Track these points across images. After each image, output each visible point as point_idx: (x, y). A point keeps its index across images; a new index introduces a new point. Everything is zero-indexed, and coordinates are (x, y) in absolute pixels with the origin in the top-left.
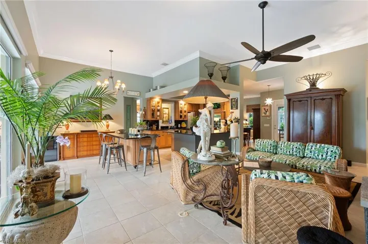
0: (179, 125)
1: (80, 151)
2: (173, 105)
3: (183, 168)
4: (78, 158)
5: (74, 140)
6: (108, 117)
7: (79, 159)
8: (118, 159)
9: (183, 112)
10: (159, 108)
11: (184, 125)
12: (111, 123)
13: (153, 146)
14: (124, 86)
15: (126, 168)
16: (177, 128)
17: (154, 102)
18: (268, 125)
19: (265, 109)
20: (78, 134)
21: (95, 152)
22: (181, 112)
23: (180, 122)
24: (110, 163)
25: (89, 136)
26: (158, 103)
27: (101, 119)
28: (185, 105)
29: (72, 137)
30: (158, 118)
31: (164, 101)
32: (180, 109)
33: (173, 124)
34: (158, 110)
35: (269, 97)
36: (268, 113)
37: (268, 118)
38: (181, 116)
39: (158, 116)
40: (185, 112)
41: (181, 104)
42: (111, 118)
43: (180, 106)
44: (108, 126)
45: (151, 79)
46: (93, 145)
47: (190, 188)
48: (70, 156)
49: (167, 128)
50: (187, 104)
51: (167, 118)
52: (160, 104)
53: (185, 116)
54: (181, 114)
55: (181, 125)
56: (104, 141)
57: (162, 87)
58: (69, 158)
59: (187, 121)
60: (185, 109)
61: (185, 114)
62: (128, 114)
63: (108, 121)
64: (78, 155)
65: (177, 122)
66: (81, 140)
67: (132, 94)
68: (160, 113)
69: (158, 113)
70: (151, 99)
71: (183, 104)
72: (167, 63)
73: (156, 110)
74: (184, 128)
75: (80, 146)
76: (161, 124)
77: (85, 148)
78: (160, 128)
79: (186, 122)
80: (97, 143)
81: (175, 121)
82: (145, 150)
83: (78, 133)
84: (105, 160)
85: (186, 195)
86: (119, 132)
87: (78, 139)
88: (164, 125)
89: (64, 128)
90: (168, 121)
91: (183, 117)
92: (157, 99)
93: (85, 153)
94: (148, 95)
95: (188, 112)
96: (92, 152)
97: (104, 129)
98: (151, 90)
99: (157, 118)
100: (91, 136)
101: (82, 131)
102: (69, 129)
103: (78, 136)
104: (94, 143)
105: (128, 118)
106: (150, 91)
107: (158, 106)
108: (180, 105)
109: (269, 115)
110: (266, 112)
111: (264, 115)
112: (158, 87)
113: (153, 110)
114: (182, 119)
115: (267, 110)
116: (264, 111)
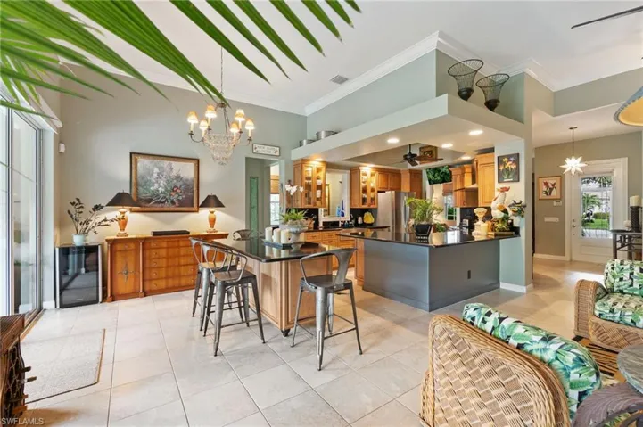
0: (360, 218)
1: (151, 280)
2: (346, 176)
4: (145, 296)
5: (137, 253)
6: (212, 202)
7: (149, 298)
8: (240, 307)
9: (368, 190)
10: (320, 182)
11: (369, 218)
12: (219, 214)
14: (250, 127)
15: (263, 338)
16: (357, 225)
17: (310, 169)
18: (556, 219)
19: (546, 184)
20: (145, 241)
21: (184, 282)
22: (364, 191)
23: (362, 212)
24: (220, 327)
25: (170, 244)
26: (318, 170)
27: (198, 207)
28: (372, 175)
29: (132, 246)
30: (318, 203)
31: (329, 166)
32: (362, 185)
33: (347, 217)
34: (319, 187)
35: (573, 154)
36: (554, 193)
37: (555, 204)
38: (364, 200)
39: (318, 199)
40: (373, 190)
41: (365, 174)
42: (219, 204)
43: (363, 178)
44: (212, 222)
45: (303, 119)
46: (180, 265)
48: (128, 292)
49: (335, 224)
50: (377, 174)
52: (321, 174)
53: (373, 199)
54: (365, 196)
55: (363, 218)
56: (204, 261)
57: (330, 133)
58: (126, 296)
59: (376, 209)
60: (372, 185)
61: (372, 195)
62: (254, 196)
63: (212, 210)
64: (147, 288)
65: (356, 213)
66: (153, 253)
67: (262, 151)
68: (323, 193)
69: (318, 193)
70: (304, 161)
71: (369, 174)
72: (345, 76)
73: (313, 187)
74: (370, 226)
75: (151, 268)
76: (323, 218)
77: (163, 273)
78: (321, 225)
79: (373, 211)
80: (190, 260)
81: (352, 211)
83: (146, 239)
84: (209, 312)
86: (238, 236)
87: (147, 253)
88: (329, 219)
89: (115, 225)
91: (368, 201)
92: (316, 163)
93: (162, 284)
94: (297, 154)
95: (379, 192)
96: (176, 282)
97: (204, 229)
98: (305, 141)
99: (315, 204)
100: (176, 244)
101: (155, 234)
102: (127, 229)
103: (147, 245)
104: (183, 261)
105: (254, 204)
106: (301, 145)
107: (318, 178)
108: (362, 176)
109: (559, 197)
110: (551, 190)
111: (543, 196)
112: (323, 134)
113: (308, 187)
114: (365, 206)
115: (553, 185)
116: (545, 188)
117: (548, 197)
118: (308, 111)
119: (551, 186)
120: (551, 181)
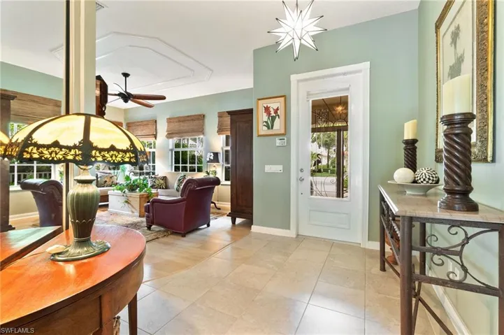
18: (278, 168)
19: (267, 109)
36: (278, 124)
37: (278, 142)
109: (283, 132)
110: (273, 119)
111: (264, 130)
115: (276, 111)
116: (265, 118)
117: (270, 132)
119: (273, 114)
120: (273, 105)
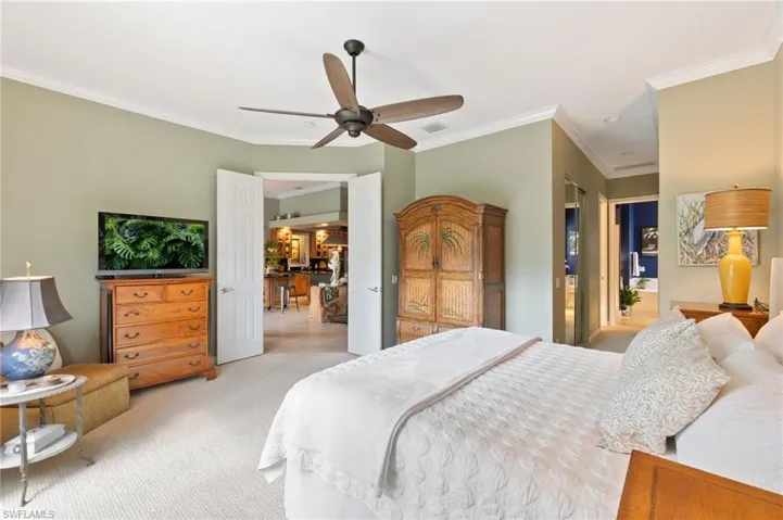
0: (316, 265)
2: (307, 237)
3: (321, 294)
9: (322, 247)
10: (288, 242)
11: (323, 265)
13: (290, 284)
16: (314, 269)
17: (281, 234)
22: (319, 246)
23: (318, 261)
26: (287, 234)
28: (324, 237)
30: (287, 255)
31: (294, 231)
32: (317, 243)
33: (307, 264)
34: (288, 245)
38: (319, 253)
39: (287, 253)
40: (325, 246)
41: (319, 236)
43: (318, 238)
45: (277, 201)
47: (326, 309)
49: (299, 269)
50: (327, 236)
51: (296, 255)
52: (289, 237)
53: (325, 253)
54: (319, 250)
55: (319, 265)
57: (296, 216)
61: (324, 250)
65: (313, 261)
68: (289, 248)
69: (287, 249)
70: (278, 229)
71: (322, 236)
73: (284, 245)
76: (291, 265)
78: (289, 269)
81: (311, 260)
82: (282, 288)
85: (323, 316)
88: (294, 265)
90: (298, 261)
91: (322, 254)
92: (286, 230)
94: (273, 225)
98: (278, 218)
99: (285, 256)
106: (275, 219)
107: (287, 239)
112: (289, 216)
113: (281, 245)
114: (320, 257)
118: (280, 197)
